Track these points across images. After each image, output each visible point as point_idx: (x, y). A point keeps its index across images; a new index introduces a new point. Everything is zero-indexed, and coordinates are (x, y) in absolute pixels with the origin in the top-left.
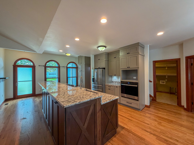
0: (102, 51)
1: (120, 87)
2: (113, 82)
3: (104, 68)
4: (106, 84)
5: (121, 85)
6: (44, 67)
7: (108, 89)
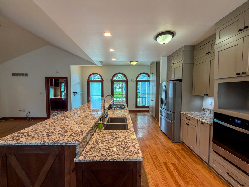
0: (164, 43)
1: (211, 125)
2: (204, 109)
3: (180, 80)
4: (181, 112)
5: (214, 122)
6: (111, 81)
7: (185, 122)
